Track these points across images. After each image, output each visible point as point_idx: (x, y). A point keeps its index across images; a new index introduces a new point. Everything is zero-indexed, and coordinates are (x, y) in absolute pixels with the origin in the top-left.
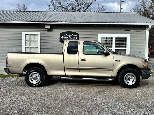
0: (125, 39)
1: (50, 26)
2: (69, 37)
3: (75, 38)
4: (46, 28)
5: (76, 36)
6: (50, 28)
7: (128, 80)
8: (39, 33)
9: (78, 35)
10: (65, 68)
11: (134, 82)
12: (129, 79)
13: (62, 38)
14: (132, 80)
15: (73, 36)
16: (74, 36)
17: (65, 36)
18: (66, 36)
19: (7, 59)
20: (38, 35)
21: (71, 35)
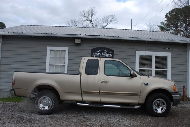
0: (166, 58)
1: (80, 40)
2: (103, 53)
3: (109, 55)
4: (76, 42)
5: (110, 53)
6: (80, 42)
7: (157, 107)
8: (67, 49)
9: (112, 52)
10: (82, 92)
11: (163, 111)
12: (159, 106)
13: (94, 55)
14: (161, 108)
15: (106, 52)
16: (108, 53)
17: (97, 53)
18: (99, 53)
19: (13, 79)
20: (65, 51)
21: (105, 51)
